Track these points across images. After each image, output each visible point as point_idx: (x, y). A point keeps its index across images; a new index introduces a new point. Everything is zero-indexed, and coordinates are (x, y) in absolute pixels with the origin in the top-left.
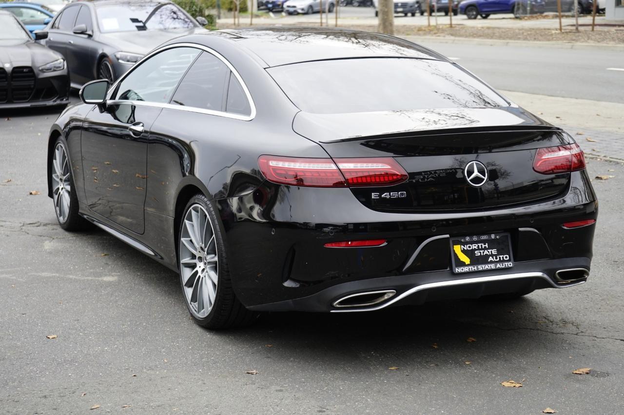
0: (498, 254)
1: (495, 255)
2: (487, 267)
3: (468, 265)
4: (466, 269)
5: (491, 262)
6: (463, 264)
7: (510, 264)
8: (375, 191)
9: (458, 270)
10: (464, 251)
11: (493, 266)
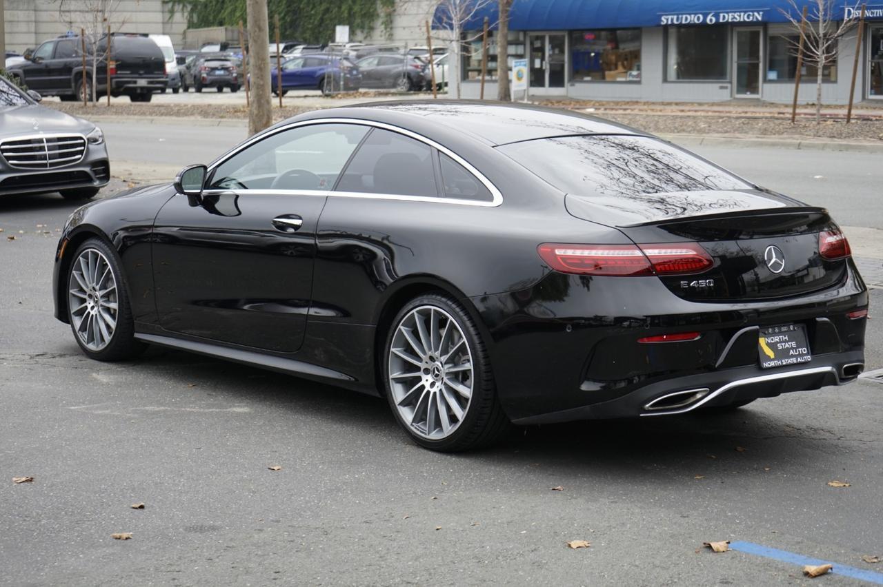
0: (798, 347)
1: (794, 348)
2: (790, 361)
3: (773, 360)
4: (772, 364)
5: (793, 356)
6: (769, 359)
7: (809, 358)
8: (684, 278)
9: (766, 365)
10: (768, 344)
11: (794, 360)
